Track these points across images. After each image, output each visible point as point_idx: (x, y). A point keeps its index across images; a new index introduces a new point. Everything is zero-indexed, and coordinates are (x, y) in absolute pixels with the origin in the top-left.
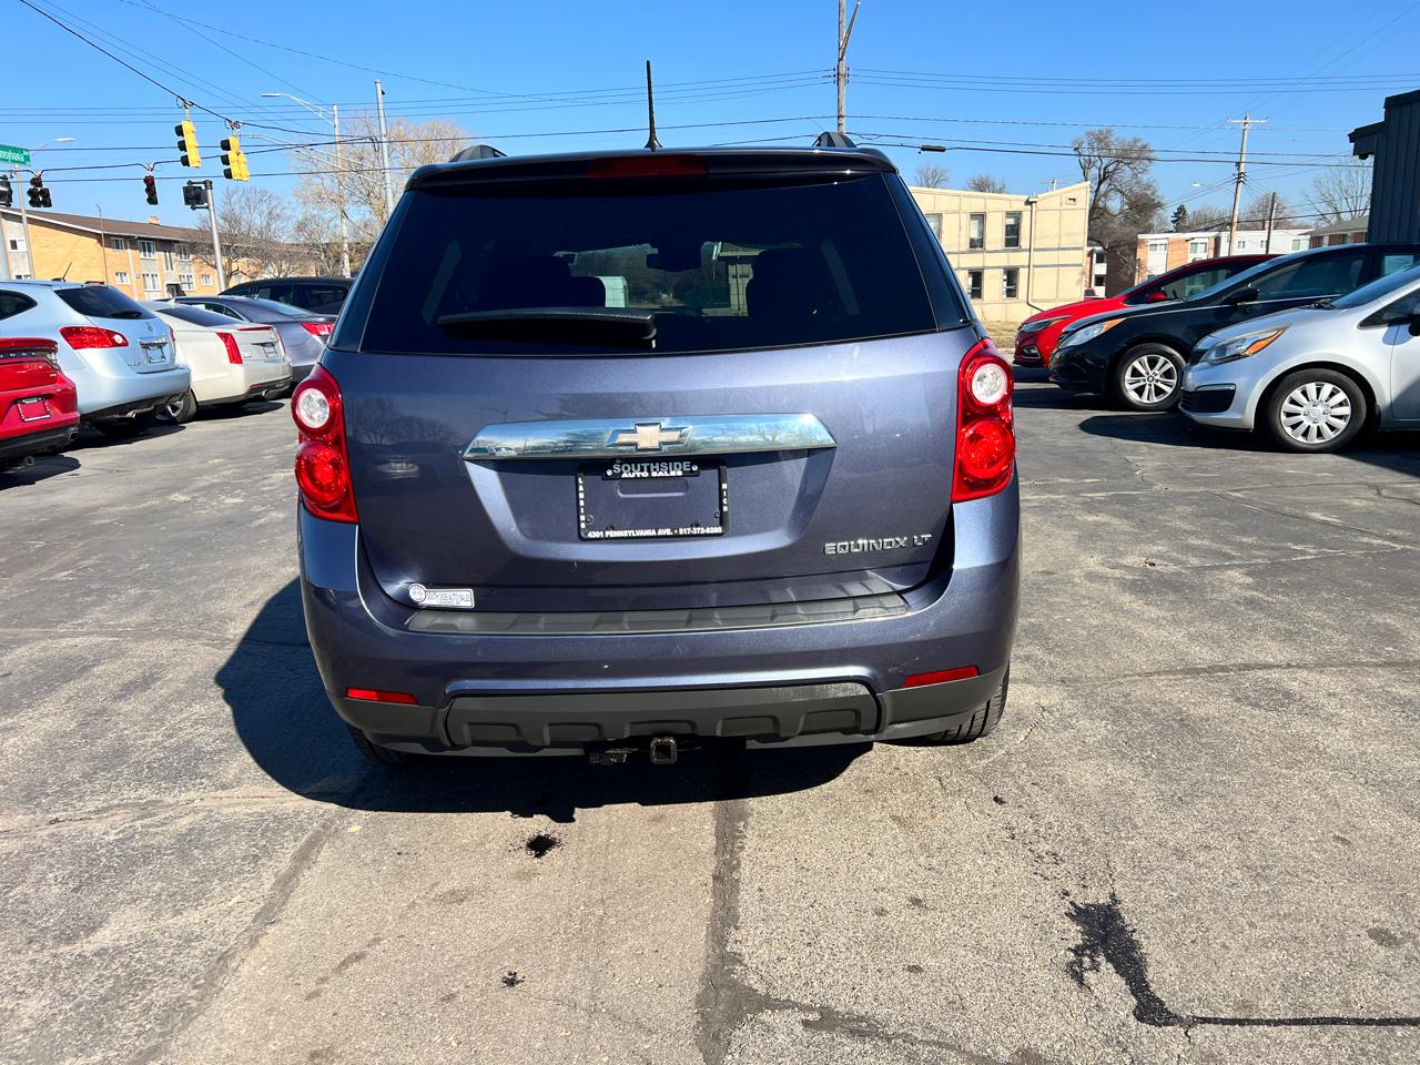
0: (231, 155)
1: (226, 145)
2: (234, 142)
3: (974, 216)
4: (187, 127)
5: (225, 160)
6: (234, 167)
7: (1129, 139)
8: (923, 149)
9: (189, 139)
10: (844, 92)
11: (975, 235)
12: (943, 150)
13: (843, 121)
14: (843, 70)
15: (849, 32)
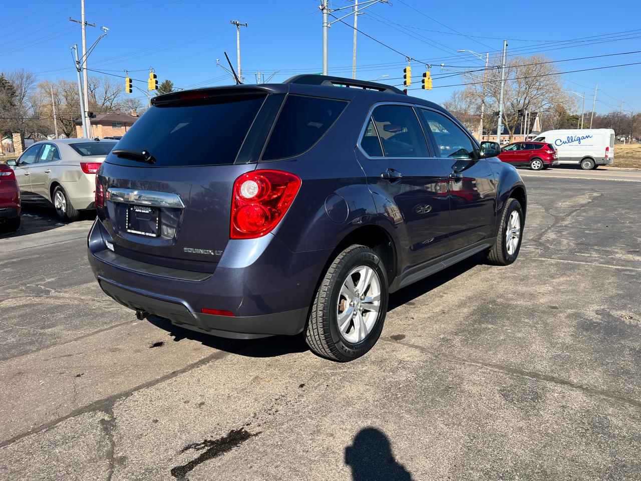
0: (426, 79)
1: (425, 75)
2: (428, 73)
4: (408, 69)
5: (423, 81)
6: (426, 84)
9: (408, 74)
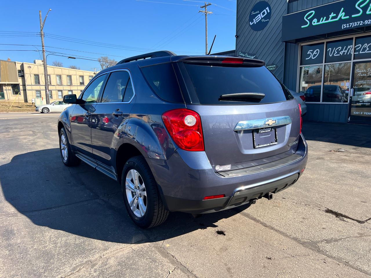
3: (80, 76)
7: (112, 60)
8: (69, 58)
10: (43, 39)
11: (81, 81)
12: (75, 58)
13: (44, 47)
14: (43, 33)
15: (44, 23)
